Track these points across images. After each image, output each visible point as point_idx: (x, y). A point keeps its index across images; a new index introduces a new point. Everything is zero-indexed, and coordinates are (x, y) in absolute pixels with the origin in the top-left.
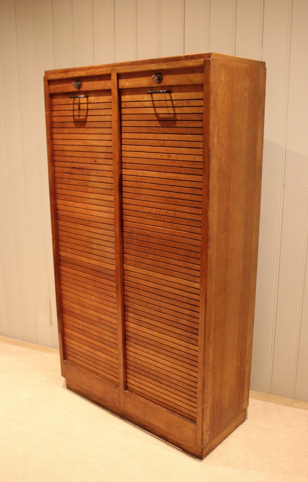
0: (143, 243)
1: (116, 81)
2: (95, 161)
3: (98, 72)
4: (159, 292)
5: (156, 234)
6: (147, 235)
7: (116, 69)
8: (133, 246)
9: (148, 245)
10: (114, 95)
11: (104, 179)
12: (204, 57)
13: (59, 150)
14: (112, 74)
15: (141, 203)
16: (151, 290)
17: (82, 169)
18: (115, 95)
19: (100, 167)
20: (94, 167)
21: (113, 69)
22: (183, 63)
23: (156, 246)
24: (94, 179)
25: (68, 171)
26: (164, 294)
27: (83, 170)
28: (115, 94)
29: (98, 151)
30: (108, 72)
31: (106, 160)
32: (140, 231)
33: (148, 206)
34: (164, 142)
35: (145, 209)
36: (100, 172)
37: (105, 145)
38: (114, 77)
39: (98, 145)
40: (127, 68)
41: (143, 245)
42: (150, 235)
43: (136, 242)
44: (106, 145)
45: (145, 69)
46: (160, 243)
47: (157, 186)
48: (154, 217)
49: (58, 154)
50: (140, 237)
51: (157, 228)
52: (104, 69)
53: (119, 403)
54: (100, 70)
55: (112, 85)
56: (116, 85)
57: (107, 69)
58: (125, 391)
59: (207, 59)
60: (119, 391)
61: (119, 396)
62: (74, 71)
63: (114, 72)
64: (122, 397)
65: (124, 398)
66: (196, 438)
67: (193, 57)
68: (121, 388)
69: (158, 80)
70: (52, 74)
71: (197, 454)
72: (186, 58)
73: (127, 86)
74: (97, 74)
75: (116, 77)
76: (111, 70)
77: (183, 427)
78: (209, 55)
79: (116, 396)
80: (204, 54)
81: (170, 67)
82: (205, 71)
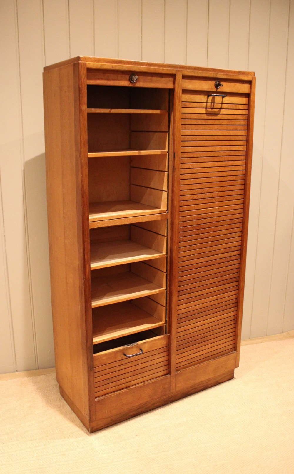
0: (198, 226)
1: (181, 82)
4: (210, 263)
5: (209, 214)
6: (201, 218)
7: (182, 71)
8: (187, 233)
9: (201, 227)
14: (177, 74)
15: (196, 192)
16: (202, 264)
18: (180, 95)
21: (178, 70)
22: (238, 76)
23: (208, 224)
26: (213, 262)
28: (179, 93)
30: (174, 72)
32: (194, 217)
33: (202, 193)
34: (217, 137)
35: (200, 196)
38: (179, 77)
40: (192, 72)
41: (197, 228)
42: (203, 217)
43: (190, 228)
45: (209, 75)
46: (212, 221)
47: (211, 174)
48: (208, 200)
50: (194, 222)
51: (210, 209)
52: (168, 69)
53: (170, 390)
54: (165, 68)
55: (176, 85)
56: (181, 86)
57: (172, 69)
58: (176, 373)
59: (254, 76)
60: (170, 378)
61: (170, 382)
62: (128, 64)
63: (179, 73)
64: (174, 381)
65: (176, 381)
66: (236, 362)
67: (244, 73)
68: (173, 372)
69: (217, 86)
70: (94, 62)
71: (230, 377)
72: (239, 72)
73: (189, 88)
74: (160, 72)
75: (181, 78)
76: (177, 70)
77: (227, 361)
78: (254, 73)
79: (166, 386)
80: (251, 73)
81: (229, 78)
82: (253, 85)
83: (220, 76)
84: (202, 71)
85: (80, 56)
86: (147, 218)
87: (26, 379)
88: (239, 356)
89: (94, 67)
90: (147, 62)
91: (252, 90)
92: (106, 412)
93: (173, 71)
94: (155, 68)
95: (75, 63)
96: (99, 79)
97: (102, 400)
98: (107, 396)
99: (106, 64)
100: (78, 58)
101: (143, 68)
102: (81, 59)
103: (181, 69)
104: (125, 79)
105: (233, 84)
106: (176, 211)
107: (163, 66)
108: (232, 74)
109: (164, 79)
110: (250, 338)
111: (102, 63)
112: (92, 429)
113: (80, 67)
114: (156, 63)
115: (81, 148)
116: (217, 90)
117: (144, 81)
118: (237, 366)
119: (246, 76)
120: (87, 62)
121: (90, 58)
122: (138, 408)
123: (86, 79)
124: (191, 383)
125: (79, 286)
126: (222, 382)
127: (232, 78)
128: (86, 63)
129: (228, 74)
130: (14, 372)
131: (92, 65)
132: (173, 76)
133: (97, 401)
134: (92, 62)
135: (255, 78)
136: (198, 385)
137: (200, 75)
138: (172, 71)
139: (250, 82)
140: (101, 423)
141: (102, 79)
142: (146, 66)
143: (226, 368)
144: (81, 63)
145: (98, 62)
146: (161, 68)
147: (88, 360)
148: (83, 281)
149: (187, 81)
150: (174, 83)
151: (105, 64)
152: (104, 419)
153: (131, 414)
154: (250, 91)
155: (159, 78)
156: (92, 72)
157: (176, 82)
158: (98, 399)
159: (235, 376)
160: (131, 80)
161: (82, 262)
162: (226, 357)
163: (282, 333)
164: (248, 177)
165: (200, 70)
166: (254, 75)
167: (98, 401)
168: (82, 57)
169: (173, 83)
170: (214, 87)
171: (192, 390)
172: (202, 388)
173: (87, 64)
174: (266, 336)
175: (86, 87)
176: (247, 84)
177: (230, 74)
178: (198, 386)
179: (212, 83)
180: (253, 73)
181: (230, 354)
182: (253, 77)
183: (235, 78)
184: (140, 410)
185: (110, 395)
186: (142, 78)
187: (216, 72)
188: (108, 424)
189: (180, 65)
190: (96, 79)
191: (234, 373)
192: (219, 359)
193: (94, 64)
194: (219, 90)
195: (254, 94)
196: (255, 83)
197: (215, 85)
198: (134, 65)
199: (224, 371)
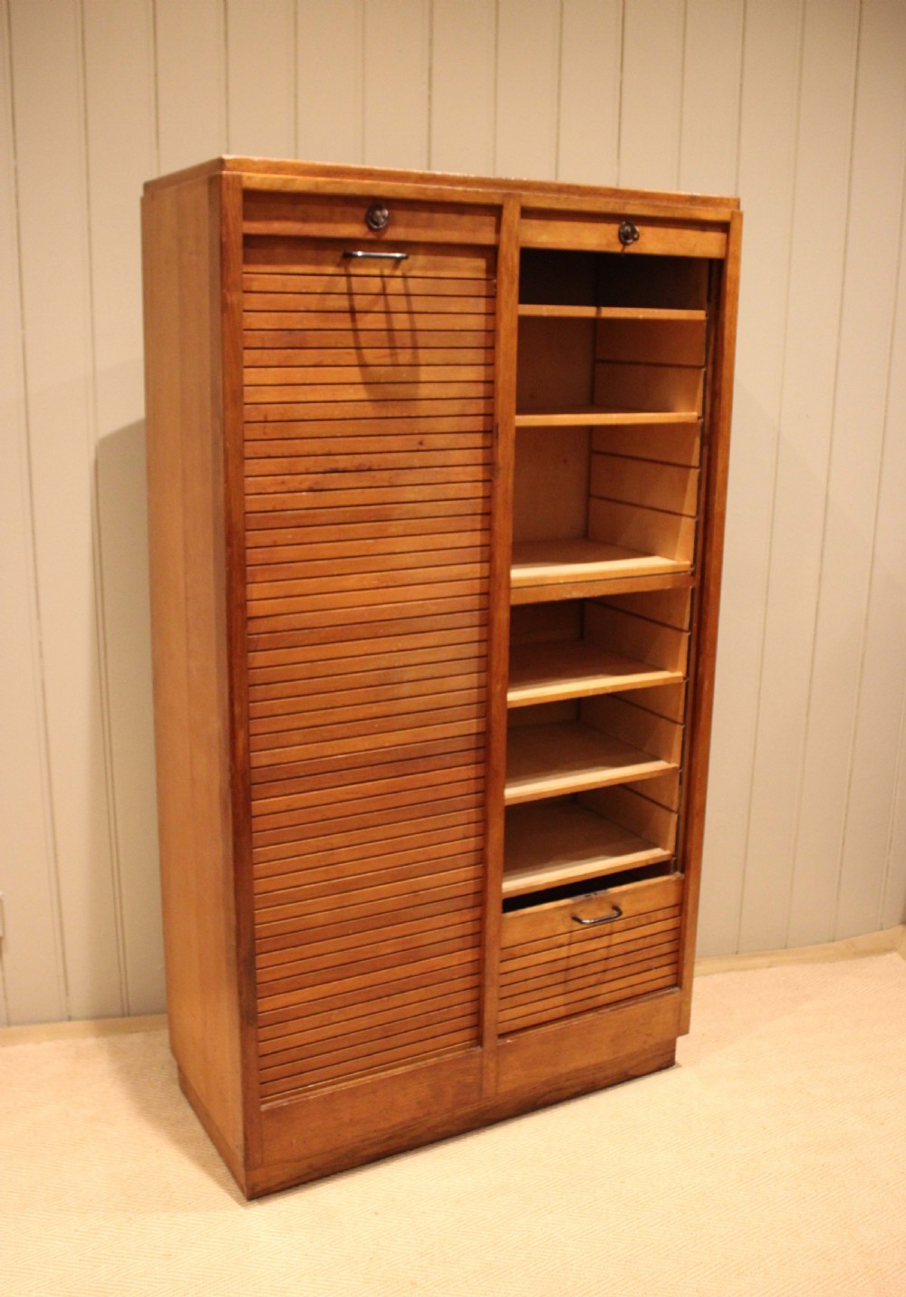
1: (516, 227)
2: (421, 443)
3: (458, 193)
7: (520, 196)
10: (510, 263)
11: (452, 490)
12: (728, 204)
13: (270, 418)
14: (505, 206)
17: (370, 470)
19: (440, 458)
20: (416, 459)
21: (510, 195)
22: (689, 209)
24: (410, 494)
25: (304, 486)
27: (373, 473)
28: (512, 258)
29: (435, 413)
30: (497, 201)
31: (461, 435)
36: (437, 472)
37: (458, 396)
38: (513, 213)
39: (433, 397)
40: (551, 198)
44: (463, 396)
45: (600, 207)
49: (265, 434)
52: (480, 190)
53: (481, 1089)
54: (469, 189)
55: (504, 236)
56: (517, 237)
57: (491, 190)
58: (501, 1042)
59: (736, 210)
60: (481, 1056)
61: (481, 1069)
62: (363, 179)
63: (511, 203)
64: (492, 1065)
65: (498, 1063)
66: (679, 1021)
67: (706, 201)
68: (490, 1041)
69: (625, 238)
70: (265, 172)
71: (666, 1061)
72: (693, 200)
73: (541, 243)
74: (456, 198)
75: (517, 215)
76: (505, 195)
77: (653, 1016)
78: (737, 203)
79: (470, 1079)
80: (728, 200)
81: (662, 214)
82: (733, 234)
83: (634, 209)
84: (580, 195)
85: (226, 157)
87: (90, 1042)
88: (688, 1003)
89: (265, 187)
91: (732, 248)
92: (292, 1143)
94: (441, 189)
95: (213, 175)
96: (278, 218)
97: (282, 1108)
98: (297, 1099)
99: (300, 178)
100: (221, 163)
101: (406, 190)
102: (228, 165)
103: (518, 192)
104: (355, 220)
105: (672, 233)
106: (500, 586)
107: (464, 182)
108: (670, 205)
109: (466, 220)
110: (737, 953)
111: (287, 174)
112: (253, 1189)
113: (224, 185)
115: (225, 409)
116: (624, 248)
117: (408, 225)
118: (684, 1030)
119: (711, 209)
120: (243, 171)
121: (254, 163)
122: (387, 1136)
123: (240, 218)
124: (544, 1073)
125: (221, 789)
126: (638, 1073)
127: (669, 214)
128: (240, 177)
129: (658, 203)
130: (61, 1020)
131: (256, 180)
132: (496, 211)
133: (267, 1111)
134: (258, 171)
135: (741, 215)
136: (568, 1080)
137: (573, 207)
138: (494, 197)
139: (724, 227)
140: (279, 1174)
141: (287, 219)
142: (416, 182)
143: (649, 1035)
144: (227, 176)
145: (275, 173)
146: (460, 189)
147: (240, 993)
148: (228, 776)
149: (535, 223)
150: (498, 230)
151: (296, 180)
152: (288, 1161)
153: (365, 1153)
154: (724, 249)
155: (453, 217)
156: (258, 201)
157: (504, 228)
158: (270, 1104)
159: (678, 1058)
160: (370, 221)
161: (227, 722)
162: (649, 1003)
163: (833, 941)
164: (717, 495)
165: (573, 193)
166: (738, 206)
167: (271, 1112)
168: (230, 160)
169: (493, 229)
170: (617, 240)
171: (550, 1092)
172: (578, 1089)
173: (244, 179)
174: (786, 948)
175: (240, 240)
176: (716, 231)
177: (665, 203)
178: (568, 1083)
179: (612, 229)
180: (735, 200)
181: (662, 996)
182: (733, 214)
183: (678, 214)
184: (393, 1143)
185: (307, 1097)
186: (402, 215)
187: (621, 197)
188: (299, 1177)
189: (515, 181)
190: (268, 218)
191: (674, 1051)
192: (627, 1009)
193: (265, 179)
194: (633, 248)
195: (738, 260)
196: (741, 230)
197: (620, 234)
198: (382, 180)
199: (645, 1042)
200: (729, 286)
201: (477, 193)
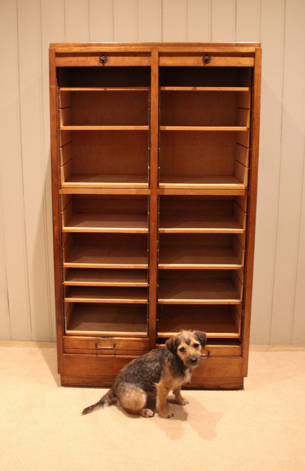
1: (157, 59)
7: (158, 48)
10: (154, 72)
12: (254, 46)
14: (152, 52)
18: (156, 72)
21: (154, 48)
22: (235, 49)
28: (155, 70)
30: (149, 50)
38: (155, 55)
40: (171, 48)
45: (193, 50)
52: (142, 47)
54: (137, 47)
55: (152, 63)
56: (157, 63)
57: (146, 47)
59: (259, 48)
62: (98, 46)
63: (155, 51)
66: (242, 370)
67: (243, 45)
69: (206, 61)
70: (63, 47)
72: (237, 45)
73: (169, 64)
74: (132, 51)
75: (157, 55)
76: (152, 48)
77: (228, 365)
78: (260, 45)
82: (256, 57)
83: (206, 50)
84: (185, 46)
86: (125, 191)
89: (63, 51)
90: (117, 43)
91: (257, 62)
92: (74, 370)
93: (147, 49)
94: (126, 48)
97: (70, 357)
98: (76, 355)
99: (75, 48)
101: (113, 49)
102: (51, 45)
103: (157, 47)
104: (95, 60)
105: (228, 58)
106: (154, 187)
107: (136, 45)
108: (226, 48)
112: (63, 382)
114: (128, 43)
116: (204, 65)
117: (115, 61)
118: (246, 375)
119: (245, 48)
120: (56, 47)
121: (59, 44)
123: (55, 62)
126: (225, 388)
127: (225, 51)
128: (54, 49)
129: (220, 47)
131: (60, 50)
132: (148, 54)
133: (66, 356)
134: (60, 47)
135: (261, 50)
139: (252, 55)
142: (117, 46)
143: (226, 372)
145: (67, 47)
146: (133, 47)
149: (165, 58)
151: (73, 49)
154: (253, 64)
155: (132, 57)
157: (152, 60)
158: (66, 354)
160: (101, 60)
165: (182, 46)
170: (202, 62)
173: (56, 50)
175: (55, 68)
176: (248, 57)
177: (223, 47)
179: (200, 59)
180: (258, 44)
182: (257, 49)
183: (229, 51)
186: (112, 58)
187: (203, 46)
191: (243, 383)
193: (63, 49)
194: (207, 65)
195: (260, 67)
196: (261, 56)
197: (203, 59)
198: (104, 47)
199: (225, 375)
200: (256, 77)
201: (141, 48)
